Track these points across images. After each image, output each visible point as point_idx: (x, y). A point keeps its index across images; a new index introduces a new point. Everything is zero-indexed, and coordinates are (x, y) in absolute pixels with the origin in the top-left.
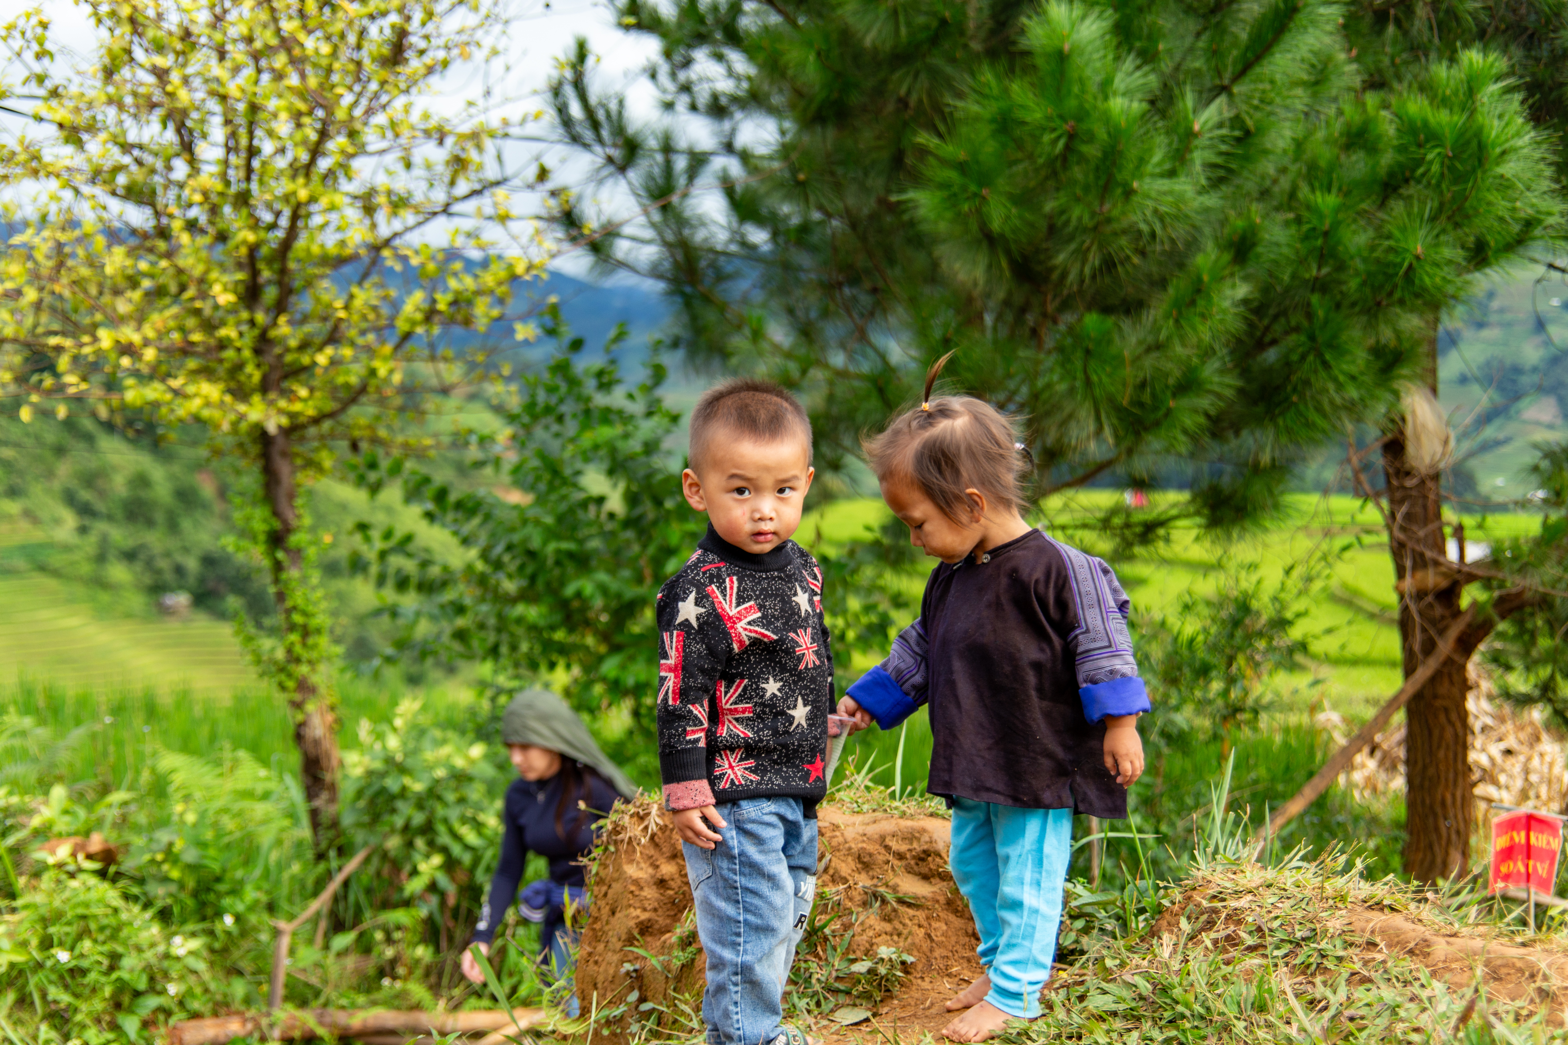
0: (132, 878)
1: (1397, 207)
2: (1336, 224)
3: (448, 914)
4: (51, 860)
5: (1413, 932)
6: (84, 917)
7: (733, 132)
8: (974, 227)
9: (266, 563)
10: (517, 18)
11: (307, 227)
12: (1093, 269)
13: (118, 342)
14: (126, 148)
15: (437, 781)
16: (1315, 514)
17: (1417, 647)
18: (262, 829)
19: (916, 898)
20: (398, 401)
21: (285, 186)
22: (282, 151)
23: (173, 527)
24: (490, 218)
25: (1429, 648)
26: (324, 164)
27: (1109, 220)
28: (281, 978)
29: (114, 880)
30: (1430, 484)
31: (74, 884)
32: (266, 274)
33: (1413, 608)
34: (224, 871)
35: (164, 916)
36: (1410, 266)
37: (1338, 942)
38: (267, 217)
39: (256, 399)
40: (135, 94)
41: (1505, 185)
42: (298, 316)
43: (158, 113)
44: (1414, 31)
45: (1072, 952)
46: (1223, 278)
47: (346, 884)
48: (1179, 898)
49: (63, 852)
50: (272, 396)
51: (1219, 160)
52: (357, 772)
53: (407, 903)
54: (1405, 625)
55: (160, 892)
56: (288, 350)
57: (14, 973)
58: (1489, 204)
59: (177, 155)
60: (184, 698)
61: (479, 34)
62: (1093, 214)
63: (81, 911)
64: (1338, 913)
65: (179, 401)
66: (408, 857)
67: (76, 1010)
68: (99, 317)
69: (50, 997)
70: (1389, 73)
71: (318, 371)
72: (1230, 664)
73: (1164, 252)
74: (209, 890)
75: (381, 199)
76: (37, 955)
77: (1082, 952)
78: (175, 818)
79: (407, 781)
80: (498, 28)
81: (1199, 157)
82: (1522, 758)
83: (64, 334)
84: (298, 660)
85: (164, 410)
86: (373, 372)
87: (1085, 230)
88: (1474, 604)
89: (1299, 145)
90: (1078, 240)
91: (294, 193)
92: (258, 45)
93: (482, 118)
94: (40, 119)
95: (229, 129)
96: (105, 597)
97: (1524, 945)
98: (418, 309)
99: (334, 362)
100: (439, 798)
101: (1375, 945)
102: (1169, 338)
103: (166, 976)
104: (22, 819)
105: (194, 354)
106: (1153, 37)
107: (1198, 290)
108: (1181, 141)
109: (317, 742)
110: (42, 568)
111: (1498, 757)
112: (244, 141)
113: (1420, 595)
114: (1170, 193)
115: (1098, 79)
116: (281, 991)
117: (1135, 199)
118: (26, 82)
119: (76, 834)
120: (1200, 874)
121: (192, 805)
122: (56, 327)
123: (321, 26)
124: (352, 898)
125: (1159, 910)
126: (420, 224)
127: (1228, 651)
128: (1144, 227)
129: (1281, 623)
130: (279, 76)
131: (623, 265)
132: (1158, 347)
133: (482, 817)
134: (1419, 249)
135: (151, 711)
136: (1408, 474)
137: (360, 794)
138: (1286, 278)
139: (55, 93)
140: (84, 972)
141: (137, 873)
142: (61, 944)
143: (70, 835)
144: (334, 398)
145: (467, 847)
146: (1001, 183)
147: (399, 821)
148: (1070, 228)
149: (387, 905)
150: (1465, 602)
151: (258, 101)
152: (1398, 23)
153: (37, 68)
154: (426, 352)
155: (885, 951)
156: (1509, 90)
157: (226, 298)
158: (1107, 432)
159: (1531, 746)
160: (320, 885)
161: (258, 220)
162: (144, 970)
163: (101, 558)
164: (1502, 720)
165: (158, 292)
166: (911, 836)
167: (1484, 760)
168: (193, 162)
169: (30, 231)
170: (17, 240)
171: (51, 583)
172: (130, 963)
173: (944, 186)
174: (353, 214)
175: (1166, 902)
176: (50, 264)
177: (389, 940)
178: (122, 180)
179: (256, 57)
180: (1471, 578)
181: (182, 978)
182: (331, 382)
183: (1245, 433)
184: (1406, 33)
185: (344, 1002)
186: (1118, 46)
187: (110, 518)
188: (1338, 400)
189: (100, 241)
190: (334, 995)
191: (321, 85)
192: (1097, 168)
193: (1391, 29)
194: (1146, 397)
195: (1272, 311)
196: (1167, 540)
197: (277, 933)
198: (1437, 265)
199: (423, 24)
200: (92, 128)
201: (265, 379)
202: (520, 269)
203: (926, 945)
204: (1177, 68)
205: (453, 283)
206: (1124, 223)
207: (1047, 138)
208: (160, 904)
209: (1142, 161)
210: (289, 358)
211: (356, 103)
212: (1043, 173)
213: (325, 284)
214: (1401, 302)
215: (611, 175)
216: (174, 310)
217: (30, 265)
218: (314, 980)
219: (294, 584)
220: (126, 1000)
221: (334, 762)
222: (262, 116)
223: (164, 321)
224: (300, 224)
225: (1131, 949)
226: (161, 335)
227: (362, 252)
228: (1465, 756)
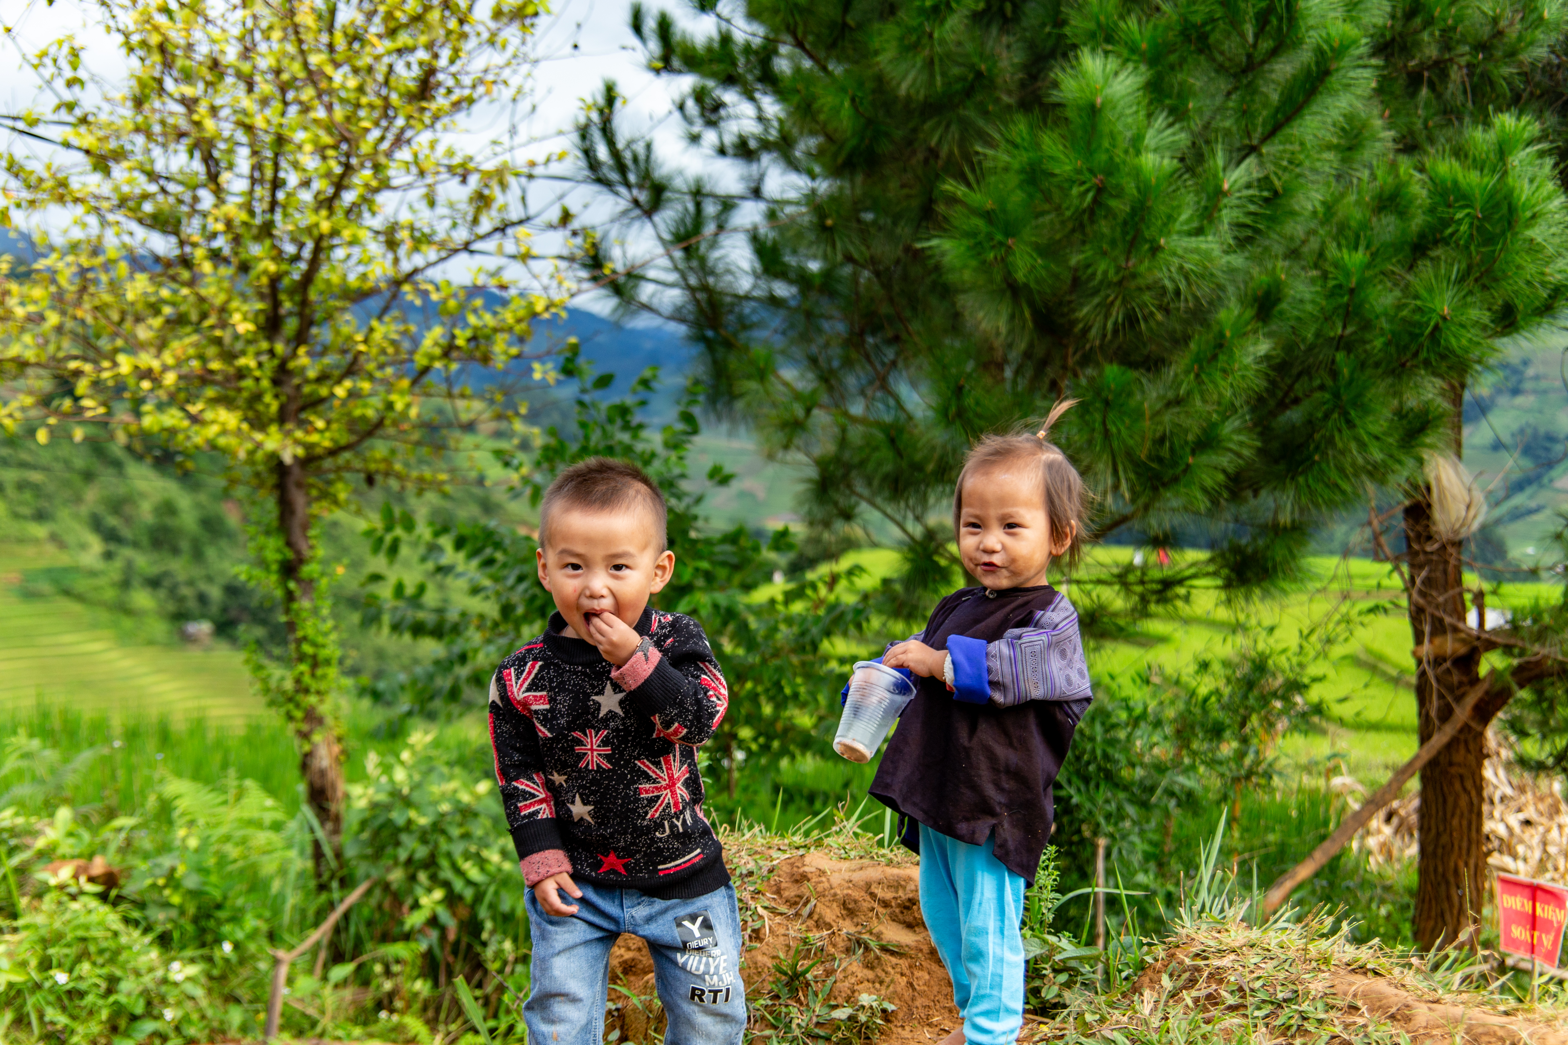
0: (133, 902)
1: (1425, 269)
2: (1363, 283)
3: (448, 949)
4: (53, 881)
5: (1395, 997)
6: (84, 940)
7: (761, 178)
8: (998, 277)
9: (279, 593)
10: (547, 58)
11: (329, 259)
12: (1116, 323)
13: (136, 367)
14: (153, 176)
15: (443, 815)
16: (1334, 578)
17: (1433, 713)
18: (265, 858)
19: (900, 946)
20: (416, 436)
21: (310, 218)
22: (306, 184)
23: (198, 555)
24: (513, 257)
25: (1446, 714)
26: (349, 197)
27: (1134, 276)
28: (279, 1007)
29: (115, 904)
30: (1451, 550)
31: (75, 906)
32: (287, 305)
33: (1430, 673)
34: (225, 898)
35: (164, 941)
36: (1436, 327)
37: (1320, 1005)
38: (290, 249)
39: (273, 429)
40: (163, 123)
41: (1533, 248)
42: (319, 348)
43: (186, 141)
44: (1448, 95)
45: (1055, 1006)
46: (1245, 334)
47: (346, 916)
48: (1162, 955)
49: (65, 873)
50: (289, 426)
51: (1248, 221)
52: (361, 804)
53: (407, 937)
54: (1422, 692)
55: (159, 916)
56: (307, 381)
57: (13, 993)
58: (1519, 267)
59: (204, 186)
60: (198, 726)
61: (506, 73)
62: (1118, 269)
63: (81, 933)
64: (1321, 975)
65: (196, 428)
66: (410, 891)
67: (72, 1032)
68: (119, 343)
69: (47, 1018)
70: (1422, 137)
71: (336, 403)
72: (1243, 724)
73: (1188, 310)
74: (209, 916)
75: (404, 235)
76: (36, 976)
77: (1065, 1006)
78: (178, 843)
79: (412, 814)
80: (525, 68)
81: (1227, 216)
82: (1541, 829)
83: (85, 359)
84: (307, 691)
85: (181, 437)
86: (390, 406)
87: (1110, 285)
88: (1493, 672)
89: (1329, 208)
90: (1102, 294)
91: (317, 225)
92: (285, 77)
93: (507, 157)
94: (67, 145)
95: (254, 160)
96: (127, 623)
97: (1506, 1013)
98: (436, 344)
99: (353, 394)
100: (443, 832)
101: (1357, 1009)
102: (1189, 393)
103: (163, 1001)
104: (27, 840)
105: (214, 383)
106: (1184, 94)
107: (1220, 345)
108: (1209, 199)
109: (323, 773)
110: (67, 593)
111: (1517, 828)
112: (269, 173)
113: (1438, 660)
114: (1196, 251)
115: (1129, 134)
116: (278, 1021)
117: (1161, 255)
118: (58, 108)
119: (79, 856)
120: (1184, 932)
121: (194, 830)
122: (75, 352)
123: (348, 60)
124: (352, 929)
125: (1142, 966)
126: (442, 260)
127: (1242, 711)
128: (1168, 283)
129: (1296, 686)
130: (306, 109)
131: (647, 307)
132: (1178, 402)
133: (485, 853)
134: (1446, 311)
135: (165, 737)
136: (1429, 538)
137: (364, 824)
138: (1310, 336)
139: (84, 121)
140: (82, 994)
141: (136, 897)
142: (60, 965)
143: (73, 857)
144: (351, 431)
145: (469, 883)
146: (1028, 234)
147: (403, 855)
148: (1095, 282)
149: (386, 938)
150: (1483, 669)
151: (286, 132)
152: (1432, 86)
153: (68, 96)
154: (443, 387)
155: (865, 999)
156: (1541, 154)
157: (245, 327)
158: (1124, 487)
159: (1551, 817)
160: (320, 916)
161: (281, 252)
162: (142, 994)
163: (125, 584)
164: (1522, 790)
165: (178, 321)
166: (897, 884)
167: (1501, 830)
168: (219, 192)
169: (54, 256)
170: (42, 264)
171: (76, 607)
172: (128, 988)
173: (968, 235)
174: (375, 248)
175: (1149, 959)
176: (73, 288)
177: (388, 973)
178: (148, 207)
179: (283, 89)
180: (1491, 646)
181: (179, 1004)
182: (349, 414)
183: (1263, 493)
184: (1439, 96)
185: (340, 1033)
186: (1151, 103)
187: (136, 545)
188: (1360, 461)
189: (123, 268)
190: (330, 1026)
191: (348, 119)
192: (1125, 223)
193: (1424, 92)
194: (1165, 452)
195: (1295, 371)
196: (1187, 599)
197: (276, 962)
198: (1463, 326)
199: (452, 62)
200: (119, 155)
201: (282, 409)
202: (539, 307)
203: (907, 994)
204: (1207, 126)
205: (472, 319)
206: (1150, 280)
207: (1075, 191)
208: (159, 929)
209: (1170, 218)
210: (307, 389)
211: (382, 138)
212: (1070, 225)
213: (348, 316)
214: (1427, 363)
215: (638, 218)
216: (195, 338)
217: (53, 289)
218: (311, 1011)
219: (304, 614)
220: (123, 1023)
221: (339, 794)
222: (289, 147)
223: (184, 349)
224: (322, 256)
225: (1112, 1005)
226: (179, 363)
227: (383, 285)
228: (1480, 825)
